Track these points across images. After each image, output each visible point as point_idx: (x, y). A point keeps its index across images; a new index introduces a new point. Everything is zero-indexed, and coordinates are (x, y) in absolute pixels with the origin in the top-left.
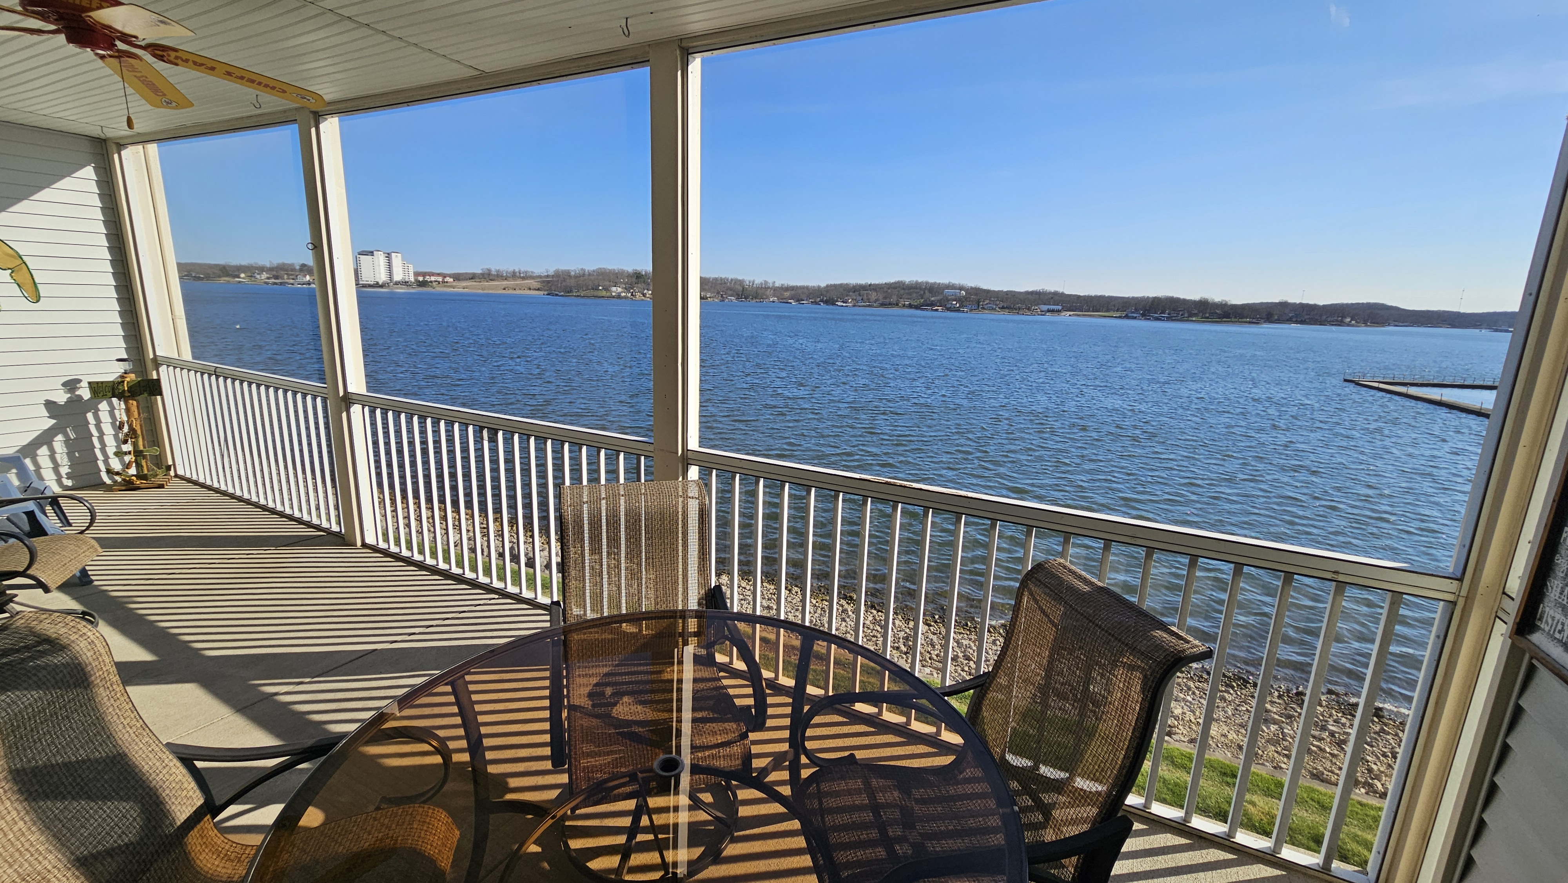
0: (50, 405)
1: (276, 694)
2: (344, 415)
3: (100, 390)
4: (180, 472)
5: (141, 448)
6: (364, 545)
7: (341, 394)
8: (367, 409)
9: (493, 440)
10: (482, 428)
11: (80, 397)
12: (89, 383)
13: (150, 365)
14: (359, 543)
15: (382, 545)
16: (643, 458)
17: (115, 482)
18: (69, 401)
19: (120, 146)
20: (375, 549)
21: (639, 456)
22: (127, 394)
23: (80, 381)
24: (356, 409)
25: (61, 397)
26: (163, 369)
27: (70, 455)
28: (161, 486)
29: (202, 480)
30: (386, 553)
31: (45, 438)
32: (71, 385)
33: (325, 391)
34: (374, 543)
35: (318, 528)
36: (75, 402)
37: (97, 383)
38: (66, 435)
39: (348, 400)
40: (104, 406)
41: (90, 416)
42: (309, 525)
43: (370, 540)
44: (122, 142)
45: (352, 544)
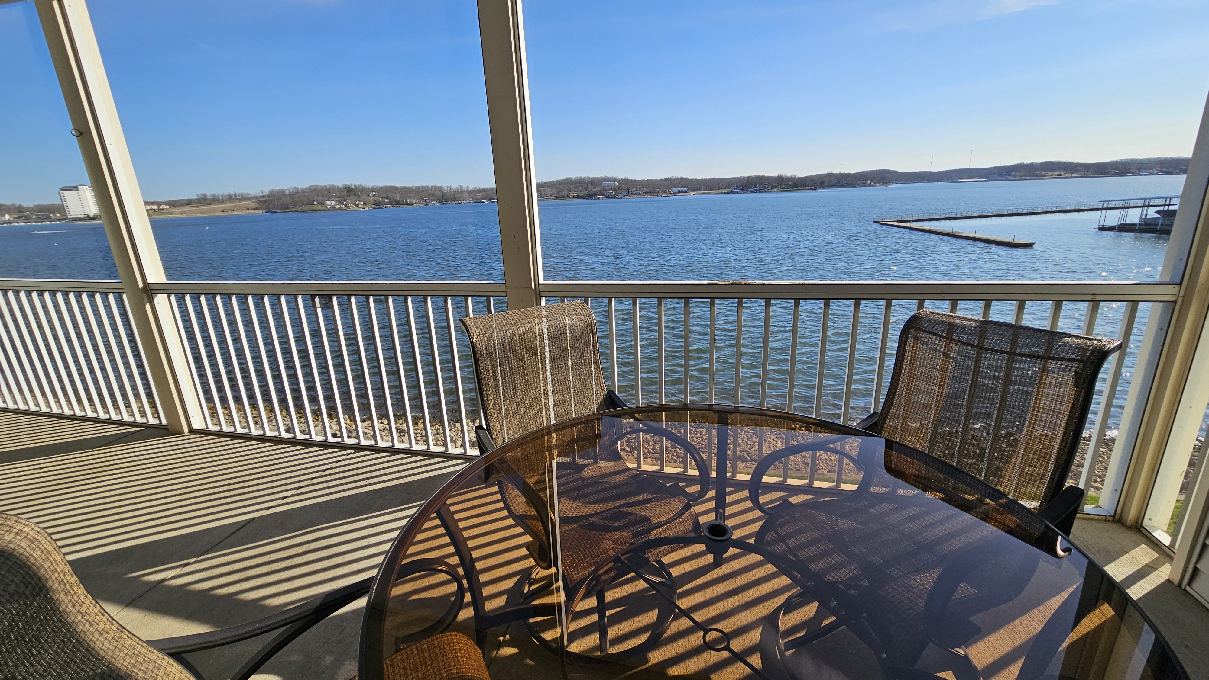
1: (164, 580)
2: (148, 307)
6: (192, 431)
7: (141, 285)
8: (173, 298)
9: (327, 306)
10: (313, 297)
14: (186, 430)
15: (212, 428)
16: (492, 299)
20: (206, 433)
21: (488, 297)
24: (161, 300)
30: (220, 434)
33: (119, 286)
35: (133, 424)
39: (149, 291)
42: (121, 423)
43: (198, 424)
45: (178, 432)
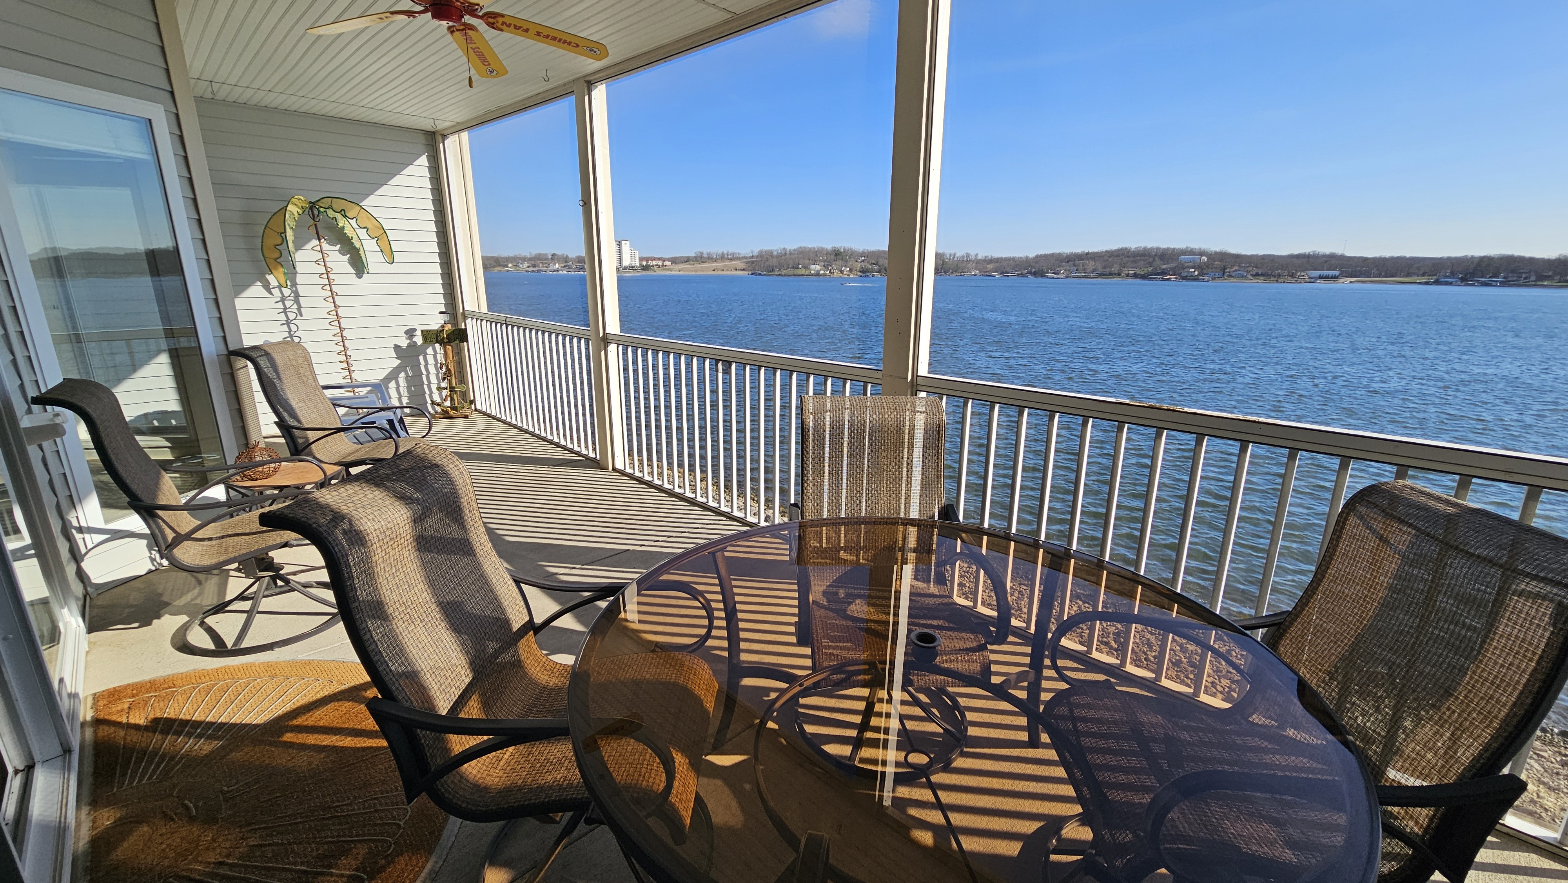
0: (397, 348)
1: (557, 574)
2: (603, 353)
3: (430, 337)
4: (479, 407)
5: (454, 385)
6: (614, 470)
7: (601, 335)
8: (620, 348)
9: (727, 372)
10: (717, 361)
11: (415, 343)
12: (422, 331)
13: (460, 318)
14: (610, 468)
15: (629, 470)
16: (869, 386)
17: (436, 412)
18: (409, 346)
19: (444, 137)
20: (623, 473)
21: (866, 383)
22: (446, 340)
23: (415, 330)
24: (612, 348)
25: (404, 343)
26: (469, 321)
27: (409, 388)
28: (466, 417)
29: (493, 413)
30: (632, 477)
31: (393, 376)
32: (410, 333)
33: (588, 333)
34: (622, 468)
35: (578, 454)
36: (412, 346)
37: (427, 331)
38: (406, 373)
39: (606, 340)
40: (430, 351)
41: (421, 358)
42: (571, 451)
43: (619, 465)
44: (445, 133)
45: (605, 468)
